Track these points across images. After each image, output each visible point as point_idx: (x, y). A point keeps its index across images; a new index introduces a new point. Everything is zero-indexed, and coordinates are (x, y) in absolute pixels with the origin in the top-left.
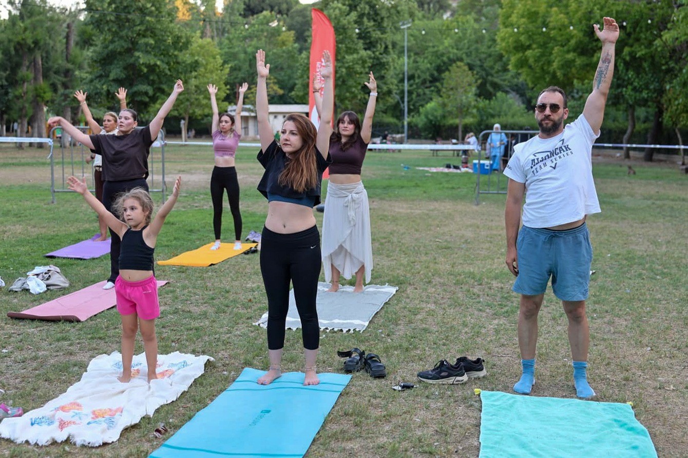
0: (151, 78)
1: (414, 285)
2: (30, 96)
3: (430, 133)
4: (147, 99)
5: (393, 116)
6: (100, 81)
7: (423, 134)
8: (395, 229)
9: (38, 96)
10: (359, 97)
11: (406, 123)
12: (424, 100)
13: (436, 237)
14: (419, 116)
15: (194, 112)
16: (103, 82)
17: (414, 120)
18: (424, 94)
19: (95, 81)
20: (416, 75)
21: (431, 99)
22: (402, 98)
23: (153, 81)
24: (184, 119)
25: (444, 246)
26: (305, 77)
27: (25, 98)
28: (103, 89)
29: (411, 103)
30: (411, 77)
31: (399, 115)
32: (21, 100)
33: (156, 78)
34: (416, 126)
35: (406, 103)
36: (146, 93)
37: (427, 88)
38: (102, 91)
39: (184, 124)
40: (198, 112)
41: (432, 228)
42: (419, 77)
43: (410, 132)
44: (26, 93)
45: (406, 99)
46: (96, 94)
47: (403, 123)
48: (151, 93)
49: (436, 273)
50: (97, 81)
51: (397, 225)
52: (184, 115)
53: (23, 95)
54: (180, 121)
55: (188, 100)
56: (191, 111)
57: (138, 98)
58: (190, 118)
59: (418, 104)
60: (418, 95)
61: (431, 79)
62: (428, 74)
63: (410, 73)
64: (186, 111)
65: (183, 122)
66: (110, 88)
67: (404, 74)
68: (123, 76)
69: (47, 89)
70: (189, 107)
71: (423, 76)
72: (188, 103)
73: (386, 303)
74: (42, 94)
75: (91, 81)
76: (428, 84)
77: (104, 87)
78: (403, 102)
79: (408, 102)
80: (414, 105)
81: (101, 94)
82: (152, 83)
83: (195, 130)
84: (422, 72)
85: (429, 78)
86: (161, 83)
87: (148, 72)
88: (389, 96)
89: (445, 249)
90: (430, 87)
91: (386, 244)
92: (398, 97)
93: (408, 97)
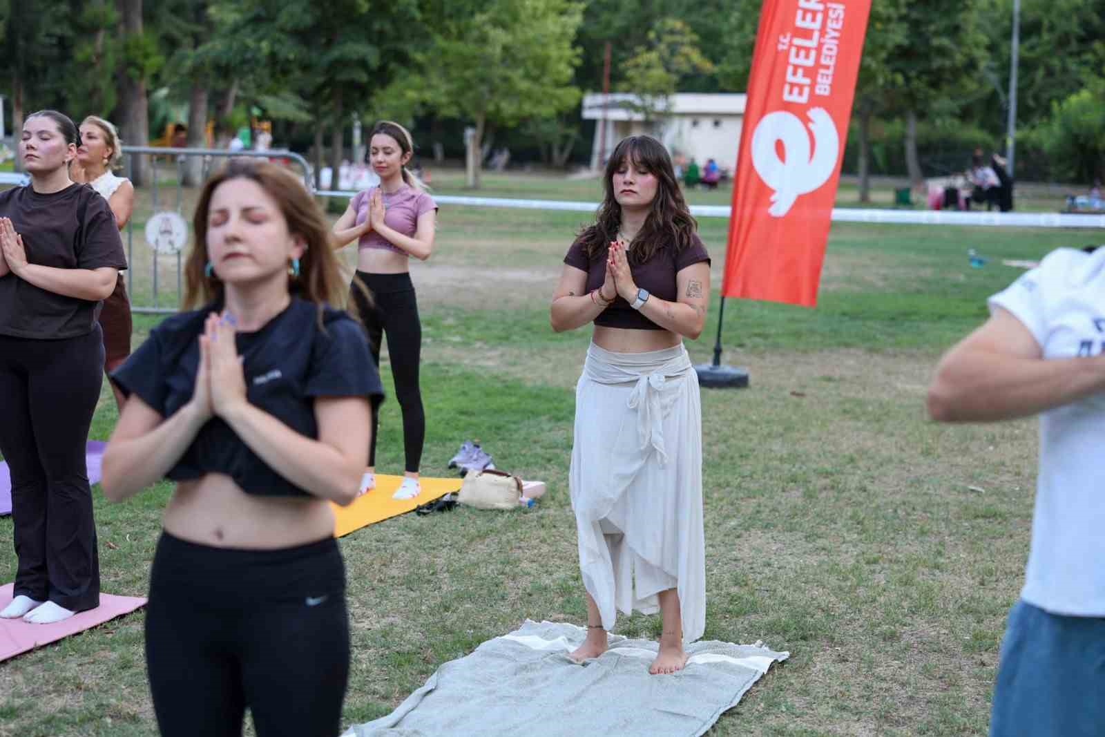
0: (377, 26)
1: (842, 644)
2: (110, 62)
3: (1071, 168)
4: (363, 77)
5: (982, 126)
6: (254, 31)
7: (1052, 169)
8: (870, 443)
9: (131, 63)
10: (881, 81)
11: (1010, 143)
12: (1063, 84)
13: (972, 478)
14: (1049, 124)
15: (498, 110)
16: (261, 32)
17: (1034, 135)
18: (1065, 70)
19: (243, 31)
20: (1046, 23)
21: (1081, 85)
22: (1005, 83)
23: (381, 33)
24: (473, 124)
25: (982, 509)
26: (748, 28)
27: (98, 68)
28: (259, 49)
29: (1030, 93)
30: (1030, 30)
31: (995, 124)
32: (90, 74)
33: (388, 27)
34: (1037, 149)
35: (1013, 94)
36: (363, 63)
37: (1071, 54)
38: (259, 56)
39: (474, 137)
40: (508, 108)
41: (974, 446)
42: (1052, 28)
43: (1021, 165)
44: (100, 56)
45: (1014, 84)
46: (244, 62)
47: (1004, 142)
48: (374, 60)
49: (926, 606)
50: (249, 29)
51: (880, 431)
52: (474, 115)
53: (94, 59)
54: (462, 131)
55: (483, 80)
56: (491, 108)
57: (343, 76)
58: (488, 124)
59: (1045, 96)
60: (1050, 73)
61: (1082, 33)
62: (1075, 19)
63: (1031, 16)
64: (478, 106)
65: (469, 132)
66: (277, 47)
67: (1011, 20)
68: (308, 20)
69: (152, 48)
70: (487, 96)
71: (1063, 26)
72: (484, 88)
73: (730, 713)
74: (140, 60)
75: (235, 30)
76: (1074, 46)
77: (265, 45)
78: (1007, 90)
79: (1020, 90)
80: (1036, 98)
81: (257, 62)
82: (378, 39)
83: (511, 151)
84: (1062, 14)
85: (1077, 30)
86: (399, 38)
87: (370, 11)
88: (969, 75)
89: (984, 517)
90: (1079, 54)
91: (824, 494)
92: (993, 79)
93: (1020, 79)
